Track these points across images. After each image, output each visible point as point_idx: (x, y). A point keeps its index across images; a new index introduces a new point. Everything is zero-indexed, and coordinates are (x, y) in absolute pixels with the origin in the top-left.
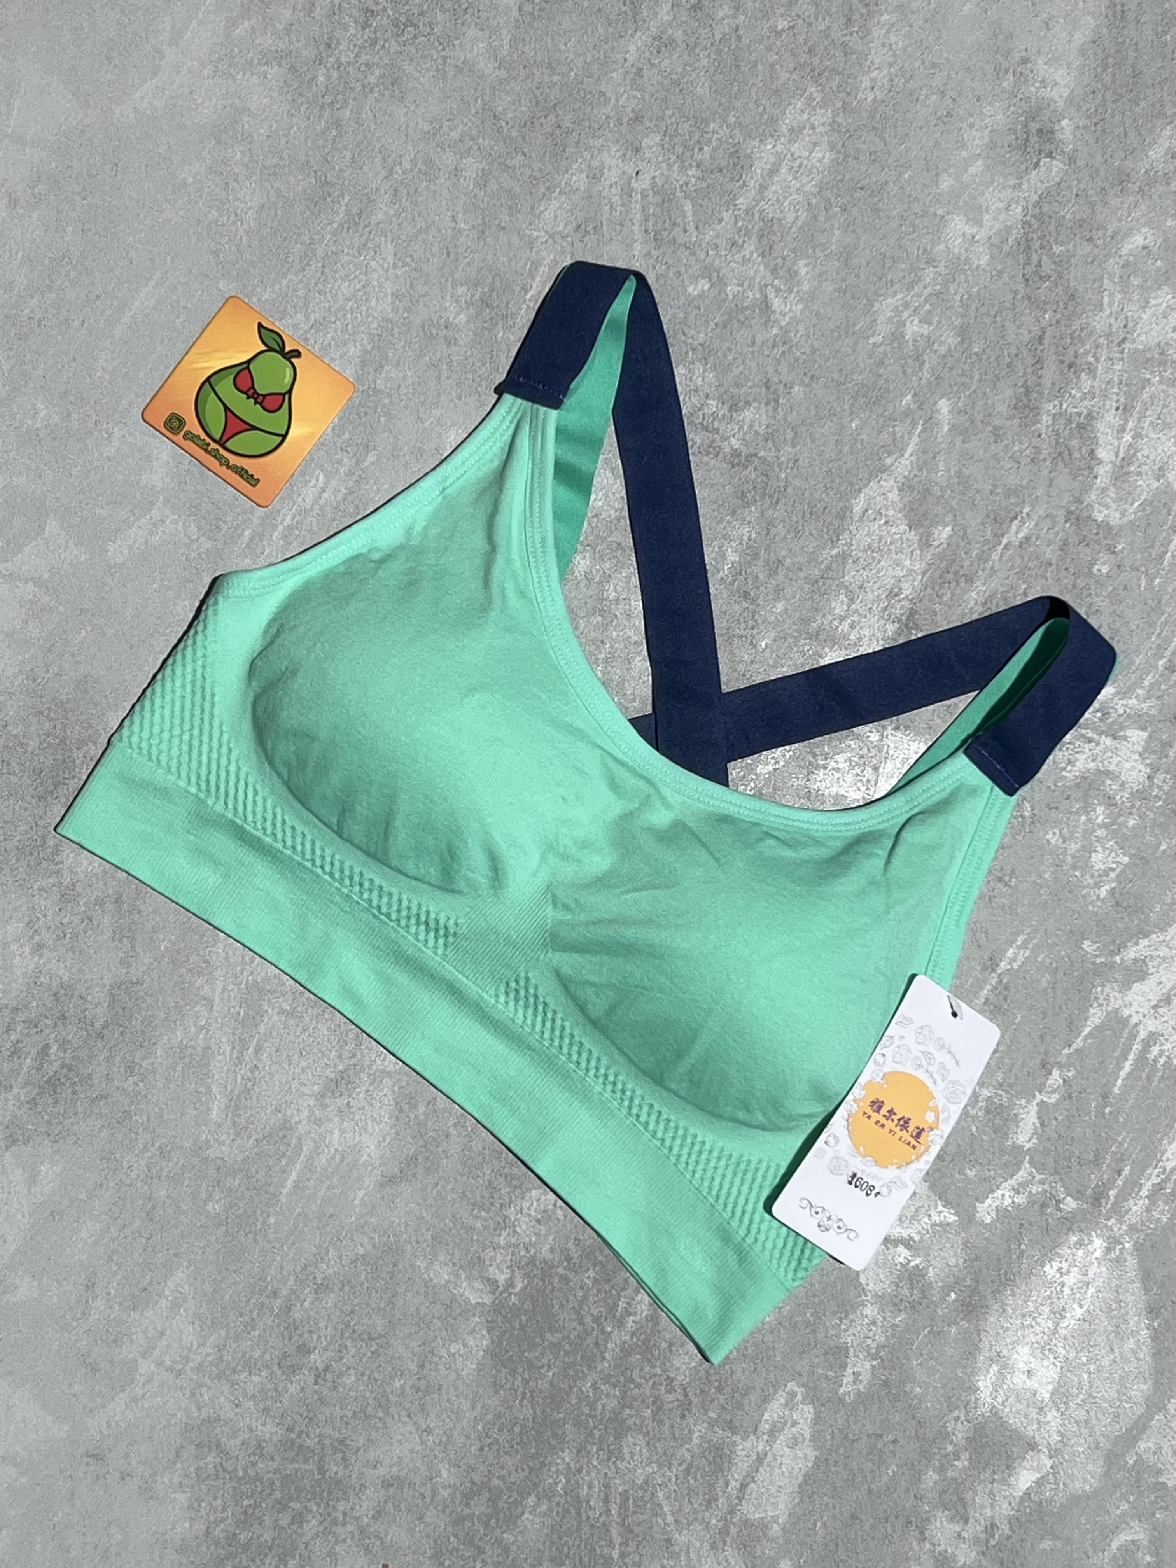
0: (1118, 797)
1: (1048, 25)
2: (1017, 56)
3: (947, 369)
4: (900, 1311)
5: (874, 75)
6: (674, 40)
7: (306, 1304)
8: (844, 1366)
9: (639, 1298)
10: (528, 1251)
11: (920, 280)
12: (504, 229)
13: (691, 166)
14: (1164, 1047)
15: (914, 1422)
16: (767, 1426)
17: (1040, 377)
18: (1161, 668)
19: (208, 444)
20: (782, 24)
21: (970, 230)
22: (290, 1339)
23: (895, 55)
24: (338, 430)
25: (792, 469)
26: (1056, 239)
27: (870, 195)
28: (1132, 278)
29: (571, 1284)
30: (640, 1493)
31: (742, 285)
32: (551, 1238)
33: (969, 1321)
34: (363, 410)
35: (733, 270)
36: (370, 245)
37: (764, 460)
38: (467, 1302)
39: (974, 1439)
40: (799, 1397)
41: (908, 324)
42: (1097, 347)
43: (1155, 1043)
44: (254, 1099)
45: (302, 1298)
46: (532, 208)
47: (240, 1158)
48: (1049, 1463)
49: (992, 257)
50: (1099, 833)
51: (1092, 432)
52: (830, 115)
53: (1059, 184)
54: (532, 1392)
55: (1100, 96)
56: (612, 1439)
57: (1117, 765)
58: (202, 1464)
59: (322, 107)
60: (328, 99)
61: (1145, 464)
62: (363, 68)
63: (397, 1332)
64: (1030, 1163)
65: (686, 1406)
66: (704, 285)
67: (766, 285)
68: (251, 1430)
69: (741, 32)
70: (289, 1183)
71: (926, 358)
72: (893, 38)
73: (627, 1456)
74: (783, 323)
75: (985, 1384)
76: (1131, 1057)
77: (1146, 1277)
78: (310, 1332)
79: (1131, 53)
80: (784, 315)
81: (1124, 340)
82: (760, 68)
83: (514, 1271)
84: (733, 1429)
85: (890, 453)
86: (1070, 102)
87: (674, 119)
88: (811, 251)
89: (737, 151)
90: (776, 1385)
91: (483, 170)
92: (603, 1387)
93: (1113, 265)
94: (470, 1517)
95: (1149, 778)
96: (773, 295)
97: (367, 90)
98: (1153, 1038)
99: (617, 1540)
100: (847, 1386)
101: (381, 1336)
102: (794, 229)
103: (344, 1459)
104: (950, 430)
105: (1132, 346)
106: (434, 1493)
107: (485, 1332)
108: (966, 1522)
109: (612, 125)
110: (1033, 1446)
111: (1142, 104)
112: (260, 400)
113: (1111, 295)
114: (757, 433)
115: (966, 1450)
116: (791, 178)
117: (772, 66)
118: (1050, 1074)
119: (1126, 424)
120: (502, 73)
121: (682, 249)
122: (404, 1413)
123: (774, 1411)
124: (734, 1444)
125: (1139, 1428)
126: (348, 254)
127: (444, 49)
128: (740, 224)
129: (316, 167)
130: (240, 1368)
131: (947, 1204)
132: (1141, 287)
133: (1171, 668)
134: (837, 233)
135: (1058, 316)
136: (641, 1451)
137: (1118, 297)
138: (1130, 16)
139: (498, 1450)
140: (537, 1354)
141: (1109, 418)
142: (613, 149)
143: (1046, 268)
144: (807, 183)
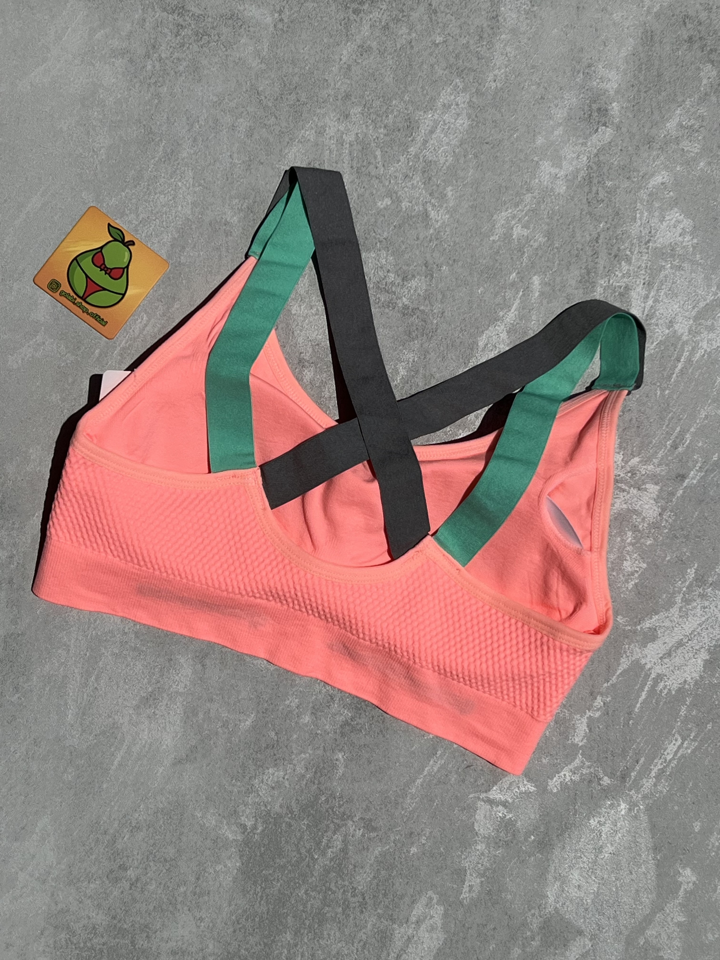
0: (641, 526)
1: (605, 43)
2: (586, 62)
3: (538, 257)
4: (499, 847)
5: (496, 72)
6: (371, 48)
7: (125, 839)
8: (463, 882)
9: (335, 837)
10: (266, 807)
11: (522, 201)
12: (262, 163)
13: (381, 127)
14: (667, 683)
15: (507, 917)
16: (414, 919)
17: (596, 263)
18: (669, 446)
20: (439, 39)
21: (554, 171)
22: (114, 861)
23: (509, 60)
24: (156, 288)
25: (441, 318)
26: (608, 177)
27: (492, 148)
28: (654, 203)
29: (293, 828)
30: (334, 959)
31: (411, 202)
32: (281, 799)
33: (542, 854)
35: (406, 192)
36: (178, 172)
37: (423, 312)
38: (227, 839)
39: (544, 928)
40: (435, 901)
41: (514, 229)
42: (632, 245)
43: (661, 681)
44: (95, 709)
45: (123, 835)
46: (281, 151)
47: (85, 746)
48: (590, 943)
49: (568, 187)
50: (628, 548)
51: (629, 298)
52: (468, 97)
53: (610, 143)
54: (268, 895)
55: (636, 89)
56: (317, 926)
57: (640, 506)
58: (57, 939)
59: (149, 84)
60: (153, 81)
61: (660, 318)
62: (175, 61)
63: (183, 857)
64: (582, 755)
65: (363, 905)
66: (388, 201)
67: (426, 202)
68: (89, 918)
69: (413, 44)
70: (116, 763)
71: (525, 250)
72: (508, 49)
73: (326, 936)
74: (437, 226)
75: (551, 893)
76: (646, 689)
77: (653, 827)
78: (128, 857)
79: (657, 62)
80: (437, 221)
81: (648, 242)
82: (425, 66)
83: (257, 819)
84: (393, 921)
85: (502, 309)
86: (617, 92)
87: (370, 97)
88: (454, 181)
89: (409, 119)
90: (420, 893)
91: (250, 127)
92: (311, 893)
93: (643, 195)
95: (660, 514)
96: (430, 209)
97: (178, 74)
98: (660, 677)
100: (465, 894)
101: (172, 860)
102: (445, 167)
103: (147, 936)
104: (540, 295)
105: (655, 245)
106: (204, 959)
107: (238, 858)
109: (331, 100)
110: (580, 933)
111: (663, 94)
112: (108, 272)
113: (642, 213)
114: (419, 295)
115: (539, 935)
116: (443, 136)
117: (432, 66)
118: (596, 699)
119: (649, 293)
120: (263, 66)
121: (374, 179)
122: (186, 908)
123: (418, 910)
124: (394, 929)
125: (648, 920)
126: (164, 177)
127: (227, 50)
129: (144, 123)
130: (82, 879)
131: (530, 780)
132: (660, 208)
133: (675, 447)
134: (471, 171)
135: (609, 225)
136: (335, 933)
137: (646, 214)
138: (656, 38)
139: (245, 933)
140: (271, 872)
141: (639, 289)
142: (332, 115)
143: (601, 195)
144: (453, 139)
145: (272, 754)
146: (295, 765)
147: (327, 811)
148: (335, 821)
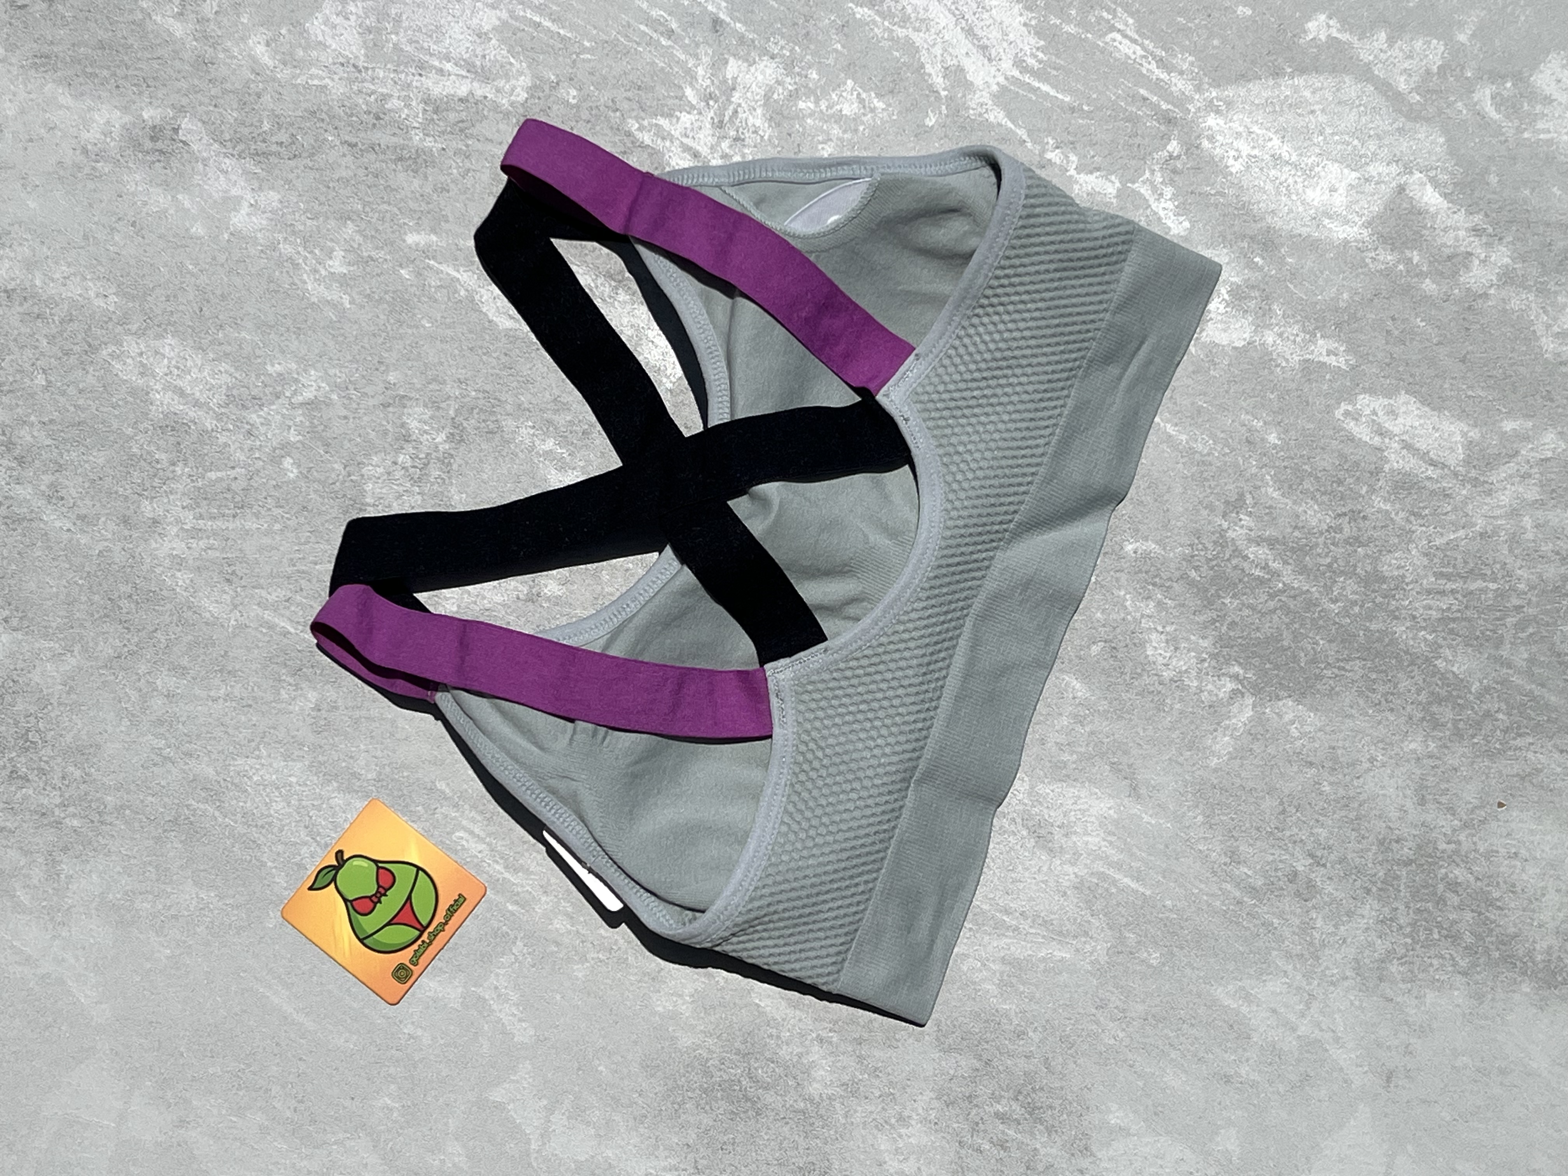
1: (51, 128)
2: (80, 158)
3: (377, 235)
4: (1270, 310)
5: (92, 294)
6: (52, 484)
7: (1249, 873)
8: (1322, 365)
9: (1252, 556)
10: (1204, 660)
11: (290, 258)
12: (226, 652)
13: (174, 471)
14: (1028, 53)
15: (1376, 300)
16: (1376, 438)
17: (388, 147)
18: (670, 43)
19: (423, 942)
20: (41, 380)
21: (245, 209)
22: (1282, 889)
23: (74, 274)
24: (414, 818)
25: (467, 385)
26: (257, 127)
27: (208, 302)
28: (297, 57)
29: (1237, 620)
30: (1435, 560)
31: (290, 427)
32: (1192, 637)
33: (1283, 245)
34: (396, 793)
35: (275, 435)
36: (236, 781)
37: (458, 412)
38: (1251, 719)
39: (1393, 244)
41: (332, 270)
42: (360, 91)
43: (1024, 61)
44: (1053, 917)
45: (1244, 877)
46: (207, 624)
47: (1109, 932)
48: (1418, 175)
49: (272, 188)
50: (823, 107)
51: (441, 100)
52: (130, 338)
53: (204, 123)
54: (1338, 660)
55: (121, 81)
56: (1385, 586)
57: (760, 87)
58: (1399, 977)
59: (102, 823)
60: (96, 817)
61: (474, 50)
62: (67, 782)
63: (1278, 786)
64: (1133, 182)
65: (1355, 516)
66: (287, 462)
67: (291, 404)
68: (1367, 929)
69: (46, 420)
70: (1134, 885)
71: (365, 254)
72: (58, 275)
73: (1401, 572)
74: (327, 388)
75: (1340, 232)
76: (1036, 84)
77: (1243, 78)
78: (1276, 870)
79: (82, 50)
80: (320, 387)
81: (355, 67)
82: (81, 402)
83: (1223, 674)
84: (1378, 471)
85: (456, 291)
86: (125, 109)
87: (127, 487)
88: (259, 360)
89: (161, 427)
90: (1338, 429)
91: (169, 670)
92: (1335, 593)
93: (285, 73)
94: (1455, 722)
95: (772, 58)
96: (301, 398)
98: (1019, 63)
99: (1479, 584)
100: (1340, 362)
101: (1282, 803)
102: (237, 375)
103: (1397, 842)
104: (436, 233)
105: (362, 58)
106: (1430, 756)
107: (1281, 703)
108: (1471, 254)
109: (131, 546)
110: (1401, 189)
111: (130, 41)
112: (383, 891)
113: (312, 77)
114: (431, 418)
115: (1403, 252)
116: (189, 377)
117: (80, 391)
118: (1050, 160)
119: (435, 68)
120: (77, 648)
121: (252, 483)
122: (1355, 783)
123: (1362, 432)
124: (1392, 470)
125: (1385, 88)
126: (245, 802)
127: (51, 704)
128: (231, 427)
129: (160, 831)
130: (1309, 939)
132: (305, 49)
133: (670, 34)
134: (243, 334)
135: (330, 128)
136: (1396, 559)
137: (314, 71)
138: (46, 49)
139: (1393, 694)
140: (1302, 655)
141: (429, 83)
142: (154, 545)
143: (283, 136)
144: (194, 361)
145: (1125, 649)
146: (1142, 616)
147: (1212, 568)
148: (1227, 556)
